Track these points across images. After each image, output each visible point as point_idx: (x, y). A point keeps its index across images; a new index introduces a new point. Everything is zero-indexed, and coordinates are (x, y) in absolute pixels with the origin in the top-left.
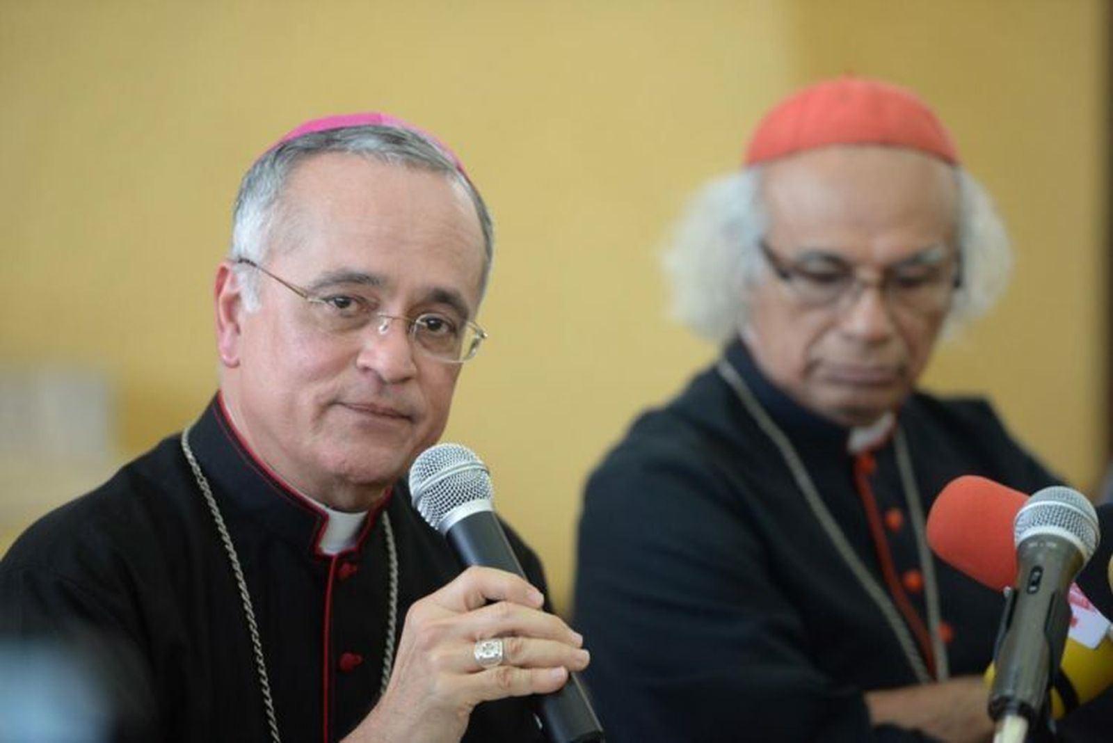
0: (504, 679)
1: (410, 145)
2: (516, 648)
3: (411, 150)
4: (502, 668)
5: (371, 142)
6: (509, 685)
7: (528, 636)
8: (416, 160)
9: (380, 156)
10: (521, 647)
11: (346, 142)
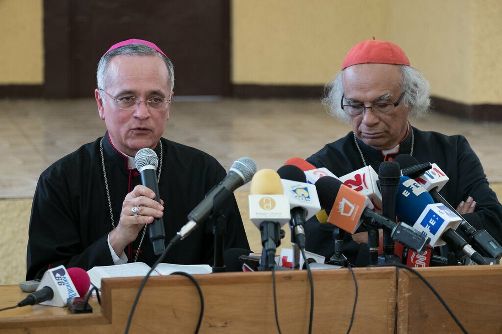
0: (137, 219)
1: (139, 49)
2: (141, 210)
3: (139, 51)
4: (138, 215)
5: (128, 51)
6: (138, 220)
7: (146, 206)
8: (141, 54)
9: (130, 54)
10: (143, 209)
11: (121, 52)
